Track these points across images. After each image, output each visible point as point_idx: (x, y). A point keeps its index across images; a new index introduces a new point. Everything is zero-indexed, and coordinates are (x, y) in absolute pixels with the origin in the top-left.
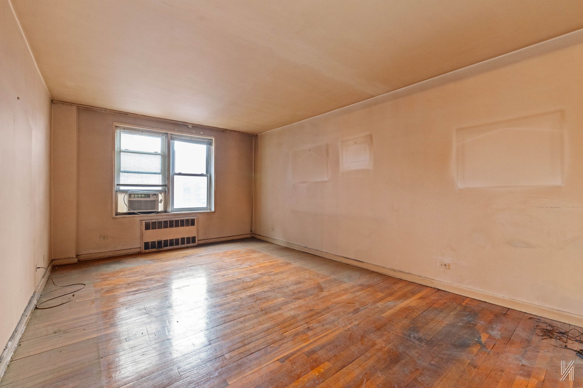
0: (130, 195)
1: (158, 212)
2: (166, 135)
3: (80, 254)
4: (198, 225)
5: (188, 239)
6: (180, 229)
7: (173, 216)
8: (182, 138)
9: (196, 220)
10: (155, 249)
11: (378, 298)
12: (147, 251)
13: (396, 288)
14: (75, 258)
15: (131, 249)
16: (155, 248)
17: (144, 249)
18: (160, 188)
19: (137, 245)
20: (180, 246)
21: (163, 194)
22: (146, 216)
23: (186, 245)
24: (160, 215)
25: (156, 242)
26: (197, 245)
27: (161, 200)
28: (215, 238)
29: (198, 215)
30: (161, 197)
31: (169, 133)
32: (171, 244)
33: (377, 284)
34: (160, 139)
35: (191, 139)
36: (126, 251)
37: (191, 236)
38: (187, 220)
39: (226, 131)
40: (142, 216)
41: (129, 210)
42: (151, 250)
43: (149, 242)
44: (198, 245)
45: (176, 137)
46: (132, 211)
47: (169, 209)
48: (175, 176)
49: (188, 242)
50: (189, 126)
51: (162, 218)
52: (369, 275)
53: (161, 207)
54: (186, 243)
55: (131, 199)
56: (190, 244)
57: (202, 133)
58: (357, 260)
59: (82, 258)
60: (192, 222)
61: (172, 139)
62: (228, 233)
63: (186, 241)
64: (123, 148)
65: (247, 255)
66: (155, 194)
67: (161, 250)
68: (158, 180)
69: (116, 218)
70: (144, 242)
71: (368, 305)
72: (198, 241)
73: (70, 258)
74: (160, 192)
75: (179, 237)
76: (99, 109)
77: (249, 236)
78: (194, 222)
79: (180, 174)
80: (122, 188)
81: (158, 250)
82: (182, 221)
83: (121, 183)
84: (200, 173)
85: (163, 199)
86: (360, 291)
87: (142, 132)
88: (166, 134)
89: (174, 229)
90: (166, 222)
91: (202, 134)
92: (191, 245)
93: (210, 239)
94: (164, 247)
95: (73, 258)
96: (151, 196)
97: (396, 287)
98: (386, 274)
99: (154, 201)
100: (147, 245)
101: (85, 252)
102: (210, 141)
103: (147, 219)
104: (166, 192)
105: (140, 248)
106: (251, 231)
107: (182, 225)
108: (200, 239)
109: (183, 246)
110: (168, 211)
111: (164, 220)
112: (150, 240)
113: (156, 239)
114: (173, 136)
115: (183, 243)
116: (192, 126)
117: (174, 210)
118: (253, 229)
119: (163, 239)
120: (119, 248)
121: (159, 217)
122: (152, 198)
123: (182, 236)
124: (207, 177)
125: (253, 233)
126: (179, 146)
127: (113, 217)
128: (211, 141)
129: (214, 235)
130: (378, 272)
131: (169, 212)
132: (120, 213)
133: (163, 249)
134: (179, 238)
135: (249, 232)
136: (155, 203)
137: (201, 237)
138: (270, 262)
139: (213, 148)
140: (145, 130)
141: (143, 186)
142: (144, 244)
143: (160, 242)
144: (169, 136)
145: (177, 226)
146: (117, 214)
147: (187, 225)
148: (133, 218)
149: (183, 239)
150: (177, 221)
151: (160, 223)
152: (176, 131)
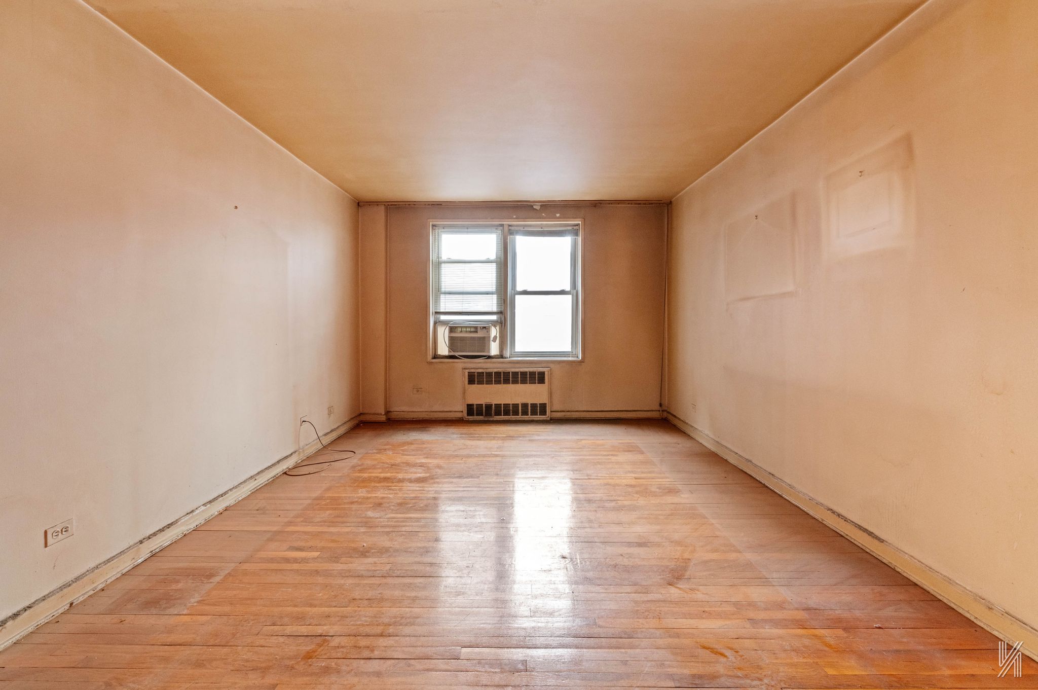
0: (452, 329)
1: (489, 357)
2: (501, 228)
3: (392, 410)
4: (550, 383)
5: (534, 406)
6: (520, 387)
7: (510, 365)
8: (526, 229)
9: (546, 373)
10: (482, 417)
11: (827, 676)
12: (471, 418)
13: (947, 672)
14: (384, 415)
15: (451, 412)
16: (482, 415)
17: (466, 415)
18: (494, 317)
19: (458, 408)
20: (520, 417)
21: (498, 328)
22: (471, 363)
23: (529, 417)
24: (491, 362)
25: (484, 406)
26: (549, 419)
27: (495, 338)
28: (584, 411)
29: (552, 366)
30: (494, 332)
31: (506, 224)
32: (507, 413)
33: (880, 628)
34: (495, 235)
35: (542, 228)
36: (444, 414)
37: (538, 401)
38: (532, 374)
39: (601, 204)
40: (464, 363)
41: (449, 352)
42: (476, 418)
43: (473, 405)
44: (551, 419)
45: (516, 228)
46: (452, 354)
47: (507, 353)
48: (517, 297)
49: (534, 413)
50: (534, 207)
51: (493, 367)
52: (878, 589)
53: (494, 350)
54: (530, 414)
55: (453, 335)
56: (537, 416)
57: (558, 215)
58: (865, 530)
59: (393, 416)
60: (539, 378)
61: (511, 233)
62: (610, 404)
63: (530, 411)
64: (444, 257)
65: (611, 453)
66: (485, 328)
67: (491, 419)
68: (491, 304)
69: (432, 363)
70: (466, 404)
71: (760, 680)
72: (551, 412)
73: (378, 414)
74: (494, 323)
75: (519, 401)
76: (407, 203)
77: (656, 415)
78: (544, 377)
79: (525, 293)
80: (443, 318)
81: (486, 419)
82: (524, 374)
83: (442, 310)
84: (558, 289)
85: (498, 335)
86: (786, 627)
87: (466, 229)
88: (501, 226)
89: (511, 387)
90: (498, 374)
91: (558, 218)
92: (539, 419)
93: (573, 411)
94: (495, 416)
95: (381, 414)
96: (479, 329)
97: (950, 667)
98: (955, 607)
99: (484, 338)
100: (470, 409)
101: (397, 409)
102: (575, 228)
103: (473, 367)
104: (502, 324)
105: (462, 412)
106: (661, 405)
107: (524, 381)
108: (552, 410)
109: (525, 418)
110: (505, 355)
111: (496, 370)
112: (475, 402)
113: (483, 401)
114: (512, 228)
115: (525, 413)
116: (541, 206)
117: (515, 354)
118: (665, 402)
119: (494, 402)
120: (436, 408)
121: (488, 365)
122: (480, 334)
123: (524, 401)
124: (573, 295)
125: (665, 411)
126: (524, 244)
127: (428, 360)
128: (577, 227)
129: (581, 404)
130: (928, 589)
131: (506, 358)
132: (439, 355)
133: (495, 419)
134: (519, 403)
135: (657, 407)
136: (484, 342)
137: (557, 406)
138: (636, 478)
139: (580, 239)
140: (471, 224)
141: (468, 315)
142: (466, 406)
143: (489, 407)
144: (506, 228)
145: (515, 382)
146: (436, 357)
147: (532, 381)
148: (451, 364)
149: (525, 406)
150: (515, 374)
151: (489, 374)
152: (514, 218)
